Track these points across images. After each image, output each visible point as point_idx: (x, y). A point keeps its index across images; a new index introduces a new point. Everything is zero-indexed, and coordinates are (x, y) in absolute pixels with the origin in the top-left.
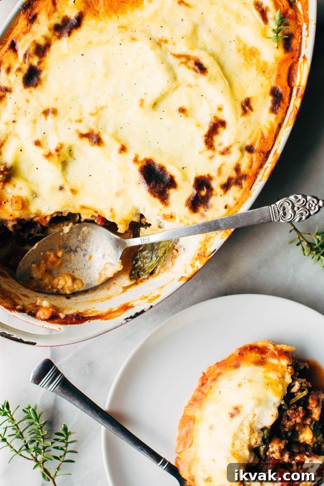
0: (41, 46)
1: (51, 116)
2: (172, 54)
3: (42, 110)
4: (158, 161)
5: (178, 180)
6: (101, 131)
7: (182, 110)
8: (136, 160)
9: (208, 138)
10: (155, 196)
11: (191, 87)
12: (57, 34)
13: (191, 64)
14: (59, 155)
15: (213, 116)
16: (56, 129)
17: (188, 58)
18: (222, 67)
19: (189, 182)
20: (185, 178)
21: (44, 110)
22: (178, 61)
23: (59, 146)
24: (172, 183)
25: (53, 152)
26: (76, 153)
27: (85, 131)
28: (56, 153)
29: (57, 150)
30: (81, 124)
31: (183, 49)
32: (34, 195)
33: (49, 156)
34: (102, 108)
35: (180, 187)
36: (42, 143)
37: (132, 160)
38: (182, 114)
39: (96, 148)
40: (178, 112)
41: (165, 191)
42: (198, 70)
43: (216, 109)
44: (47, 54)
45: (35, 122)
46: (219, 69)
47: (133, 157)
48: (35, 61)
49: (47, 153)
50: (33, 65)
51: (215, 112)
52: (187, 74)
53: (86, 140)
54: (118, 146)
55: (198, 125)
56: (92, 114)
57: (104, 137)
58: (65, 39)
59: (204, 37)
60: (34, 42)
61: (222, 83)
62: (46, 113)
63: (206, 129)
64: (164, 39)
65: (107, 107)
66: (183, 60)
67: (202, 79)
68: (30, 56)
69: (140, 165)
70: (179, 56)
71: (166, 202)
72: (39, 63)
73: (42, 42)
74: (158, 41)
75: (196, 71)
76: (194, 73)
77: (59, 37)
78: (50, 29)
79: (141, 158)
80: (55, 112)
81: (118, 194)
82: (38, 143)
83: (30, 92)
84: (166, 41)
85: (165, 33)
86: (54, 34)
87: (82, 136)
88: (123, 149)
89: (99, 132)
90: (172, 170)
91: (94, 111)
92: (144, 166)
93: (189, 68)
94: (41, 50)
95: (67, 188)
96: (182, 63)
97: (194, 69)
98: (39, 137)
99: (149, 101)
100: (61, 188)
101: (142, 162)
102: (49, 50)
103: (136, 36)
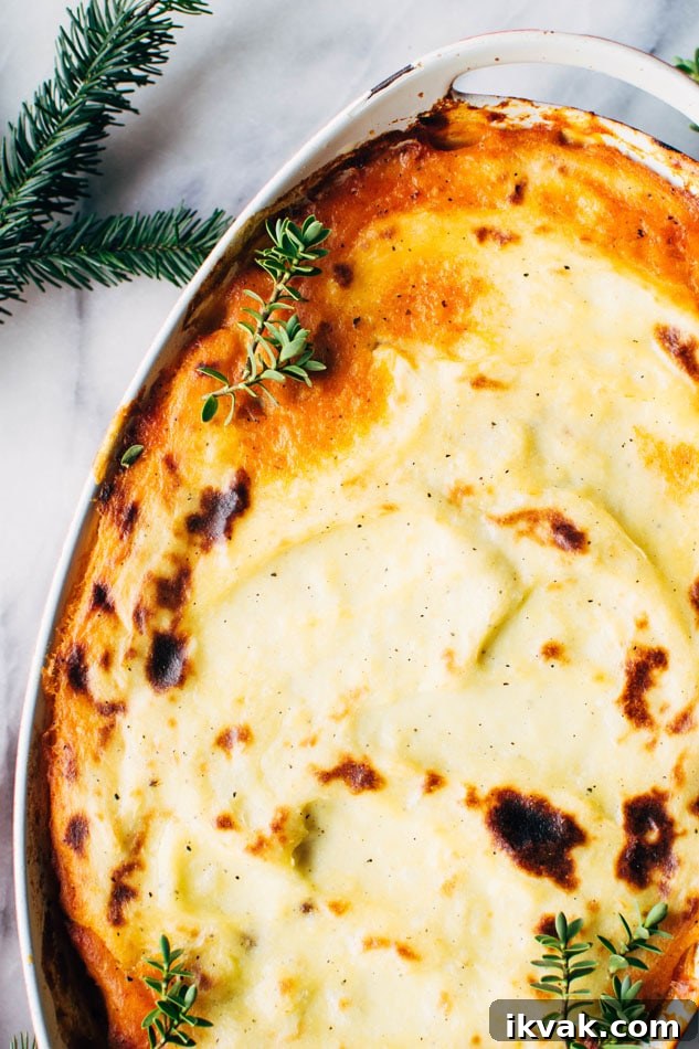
0: (167, 581)
1: (237, 747)
2: (491, 518)
3: (211, 737)
4: (527, 786)
5: (584, 820)
6: (368, 752)
7: (552, 651)
8: (472, 800)
9: (632, 702)
10: (539, 874)
11: (559, 587)
12: (199, 539)
13: (544, 530)
14: (283, 839)
15: (630, 646)
16: (260, 775)
17: (532, 517)
18: (618, 517)
19: (611, 818)
20: (600, 811)
21: (218, 735)
22: (510, 531)
23: (279, 816)
24: (574, 835)
25: (268, 833)
26: (323, 819)
27: (330, 764)
28: (276, 836)
29: (277, 828)
30: (318, 746)
31: (514, 499)
32: (248, 943)
33: (259, 847)
34: (356, 695)
35: (595, 838)
36: (234, 819)
37: (463, 803)
38: (553, 661)
39: (368, 796)
40: (543, 657)
41: (561, 857)
42: (567, 545)
43: (632, 627)
44: (188, 594)
45: (203, 770)
46: (613, 524)
47: (463, 794)
48: (164, 622)
49: (253, 841)
50: (161, 631)
51: (632, 635)
52: (540, 558)
53: (339, 785)
54: (422, 779)
55: (600, 678)
56: (336, 718)
57: (381, 765)
58: (221, 547)
59: (559, 452)
60: (150, 575)
61: (631, 560)
62: (223, 741)
63: (620, 683)
64: (462, 487)
65: (366, 689)
66: (523, 525)
67: (582, 563)
68: (148, 613)
69: (485, 808)
70: (511, 520)
71: (568, 881)
72: (175, 622)
73: (168, 570)
74: (446, 493)
75: (561, 547)
76: (557, 553)
77: (206, 547)
78: (177, 534)
79: (483, 792)
80: (245, 736)
81: (449, 888)
82: (225, 823)
83: (172, 699)
84: (468, 491)
85: (460, 470)
86: (191, 543)
87: (327, 777)
88: (434, 781)
89: (365, 757)
90: (564, 801)
91: (341, 709)
92: (495, 808)
93: (542, 543)
94: (171, 591)
95: (322, 904)
96: (521, 533)
97: (555, 543)
98: (222, 806)
99: (467, 649)
100: (307, 908)
101: (488, 799)
102: (189, 585)
103: (394, 496)
